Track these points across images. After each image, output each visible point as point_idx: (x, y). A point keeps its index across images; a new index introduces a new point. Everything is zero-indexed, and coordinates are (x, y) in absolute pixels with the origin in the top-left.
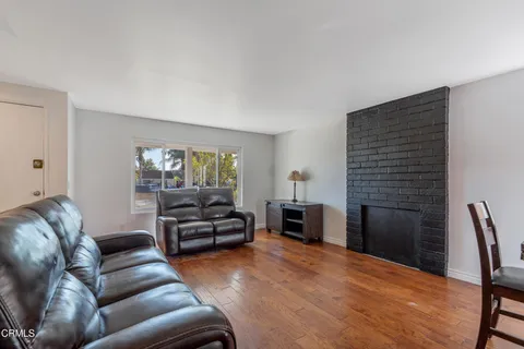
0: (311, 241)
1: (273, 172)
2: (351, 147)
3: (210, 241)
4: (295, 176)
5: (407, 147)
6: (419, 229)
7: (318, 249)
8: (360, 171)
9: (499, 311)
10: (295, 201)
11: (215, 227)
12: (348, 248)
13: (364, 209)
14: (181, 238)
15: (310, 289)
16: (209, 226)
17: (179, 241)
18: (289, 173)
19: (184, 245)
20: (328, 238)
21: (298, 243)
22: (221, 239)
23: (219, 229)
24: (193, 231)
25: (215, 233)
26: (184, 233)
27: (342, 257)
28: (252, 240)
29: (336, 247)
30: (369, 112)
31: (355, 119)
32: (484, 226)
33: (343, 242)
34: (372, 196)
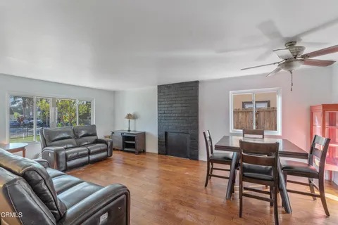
0: (140, 153)
1: (113, 114)
2: (159, 103)
3: (86, 159)
4: (129, 116)
5: (184, 105)
6: (189, 141)
7: (143, 156)
8: (164, 115)
9: (212, 169)
10: (129, 131)
11: (89, 150)
12: (159, 154)
13: (166, 133)
14: (67, 159)
15: (144, 176)
16: (85, 150)
17: (66, 161)
18: (126, 115)
19: (69, 164)
20: (148, 150)
21: (132, 155)
22: (92, 157)
23: (91, 151)
24: (75, 154)
25: (89, 154)
26: (69, 156)
27: (156, 159)
28: (111, 156)
29: (152, 154)
30: (168, 86)
31: (161, 88)
32: (208, 139)
33: (156, 151)
34: (170, 127)
